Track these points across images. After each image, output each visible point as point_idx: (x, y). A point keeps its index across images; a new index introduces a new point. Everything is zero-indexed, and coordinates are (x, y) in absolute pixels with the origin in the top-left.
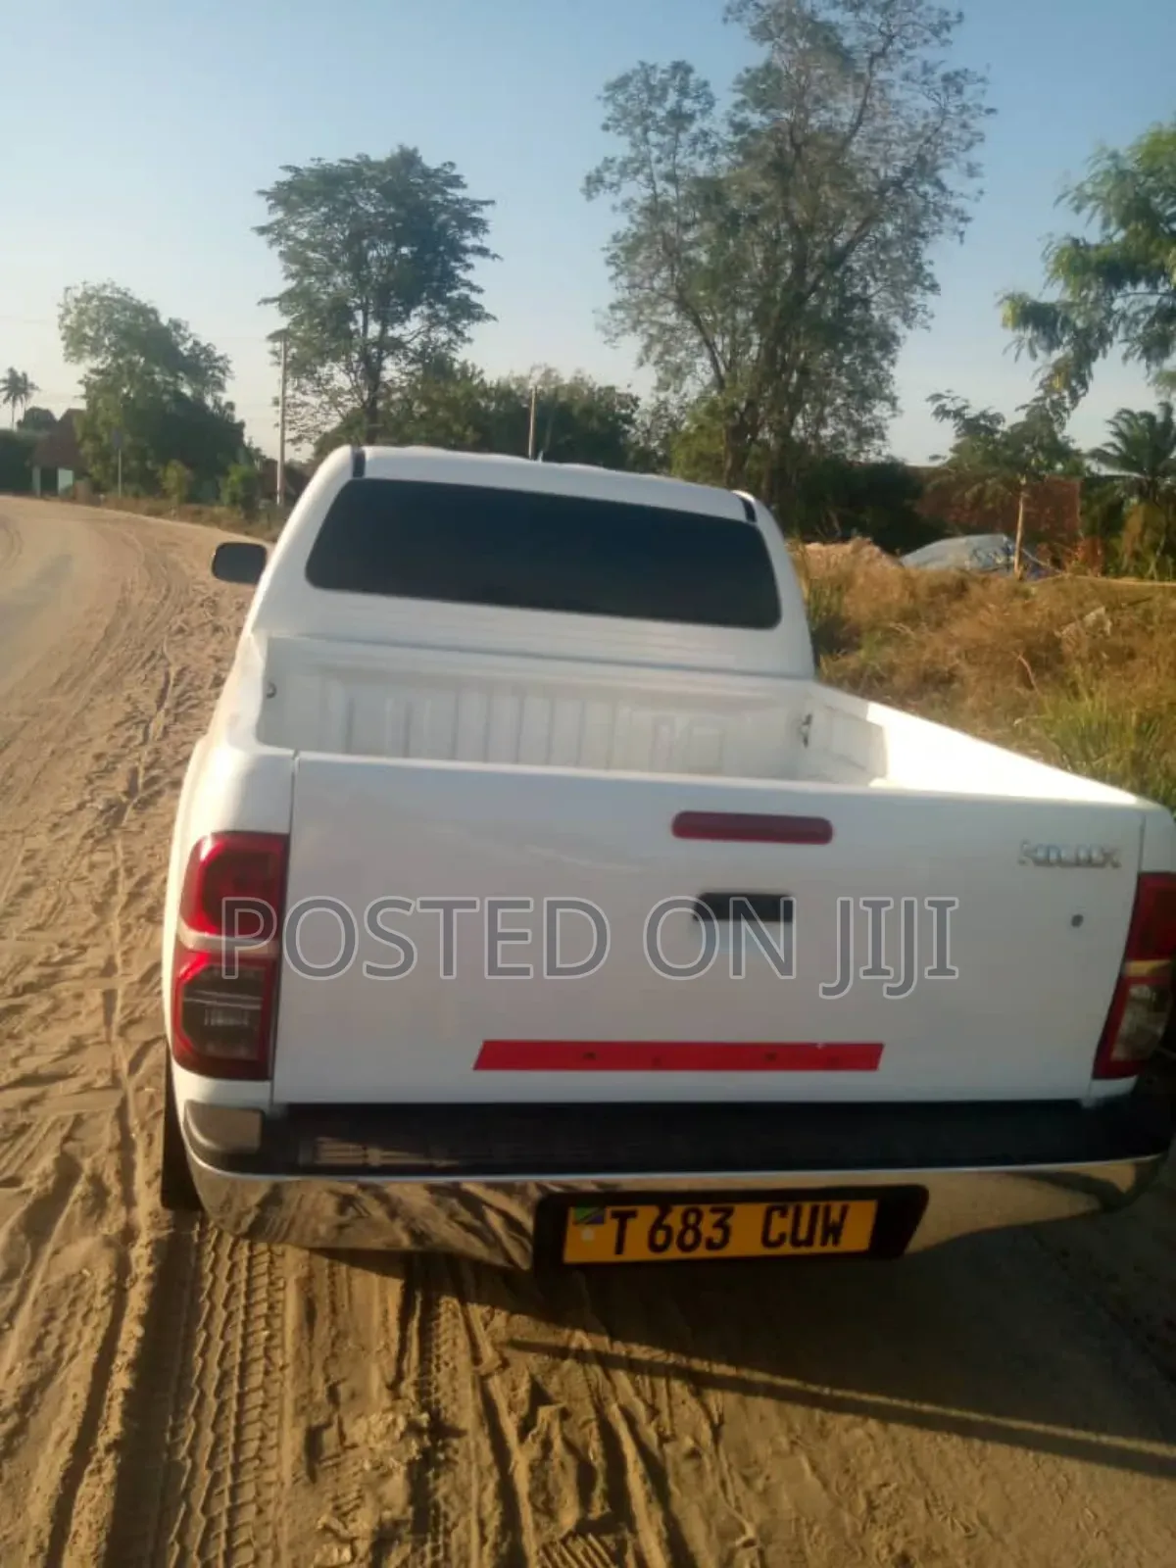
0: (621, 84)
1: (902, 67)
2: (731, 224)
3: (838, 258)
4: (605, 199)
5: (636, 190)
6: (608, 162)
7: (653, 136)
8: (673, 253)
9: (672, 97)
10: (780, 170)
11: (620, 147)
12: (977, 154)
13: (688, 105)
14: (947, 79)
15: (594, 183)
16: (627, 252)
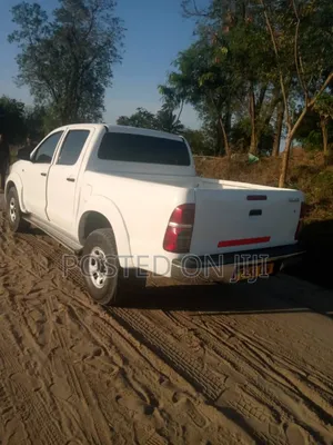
0: (17, 8)
1: (101, 14)
2: (56, 54)
3: (87, 66)
4: (15, 43)
5: (25, 41)
6: (16, 32)
7: (30, 26)
8: (39, 62)
9: (35, 15)
10: (69, 39)
11: (19, 27)
12: (123, 40)
13: (40, 17)
14: (114, 19)
15: (11, 38)
16: (23, 60)
